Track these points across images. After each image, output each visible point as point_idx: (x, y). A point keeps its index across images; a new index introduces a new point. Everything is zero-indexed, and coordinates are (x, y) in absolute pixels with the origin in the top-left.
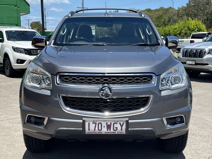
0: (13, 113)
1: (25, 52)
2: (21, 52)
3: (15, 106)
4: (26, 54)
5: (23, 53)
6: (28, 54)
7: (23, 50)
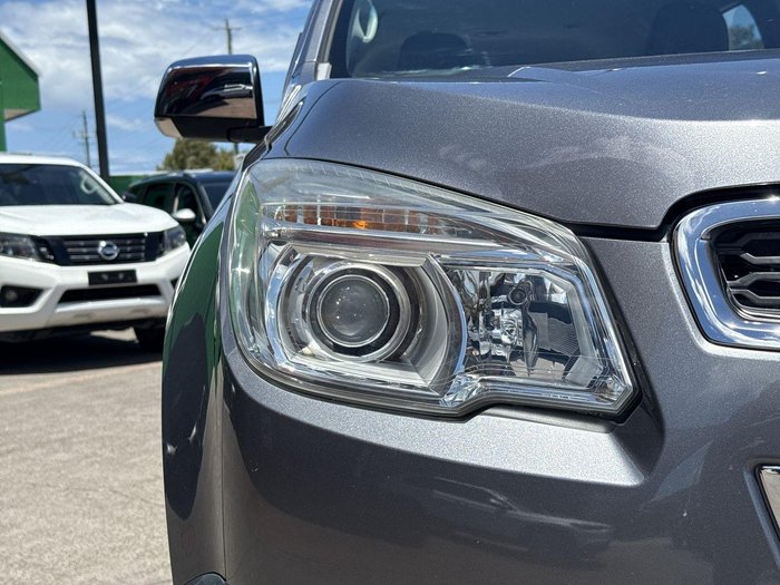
0: (12, 573)
1: (37, 248)
2: (18, 252)
3: (18, 527)
4: (43, 259)
5: (28, 255)
6: (56, 262)
7: (31, 244)
